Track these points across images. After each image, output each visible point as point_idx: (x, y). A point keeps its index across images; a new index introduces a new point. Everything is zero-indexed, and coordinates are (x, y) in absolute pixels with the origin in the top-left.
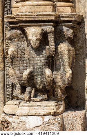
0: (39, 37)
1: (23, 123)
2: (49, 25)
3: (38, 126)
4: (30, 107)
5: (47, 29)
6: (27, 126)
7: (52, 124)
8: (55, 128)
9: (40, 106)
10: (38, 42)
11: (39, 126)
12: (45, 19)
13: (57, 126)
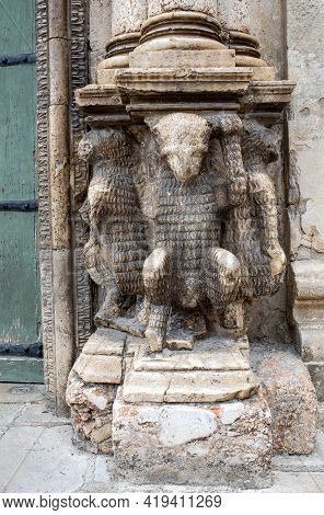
0: (201, 146)
1: (151, 429)
2: (226, 110)
3: (199, 439)
4: (168, 374)
5: (223, 121)
6: (162, 438)
7: (246, 432)
8: (257, 445)
9: (200, 369)
10: (197, 161)
11: (204, 439)
12: (216, 88)
13: (266, 437)
